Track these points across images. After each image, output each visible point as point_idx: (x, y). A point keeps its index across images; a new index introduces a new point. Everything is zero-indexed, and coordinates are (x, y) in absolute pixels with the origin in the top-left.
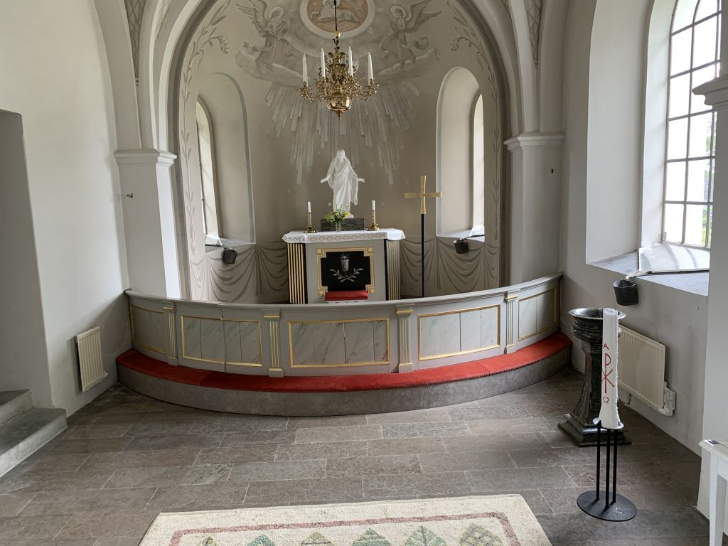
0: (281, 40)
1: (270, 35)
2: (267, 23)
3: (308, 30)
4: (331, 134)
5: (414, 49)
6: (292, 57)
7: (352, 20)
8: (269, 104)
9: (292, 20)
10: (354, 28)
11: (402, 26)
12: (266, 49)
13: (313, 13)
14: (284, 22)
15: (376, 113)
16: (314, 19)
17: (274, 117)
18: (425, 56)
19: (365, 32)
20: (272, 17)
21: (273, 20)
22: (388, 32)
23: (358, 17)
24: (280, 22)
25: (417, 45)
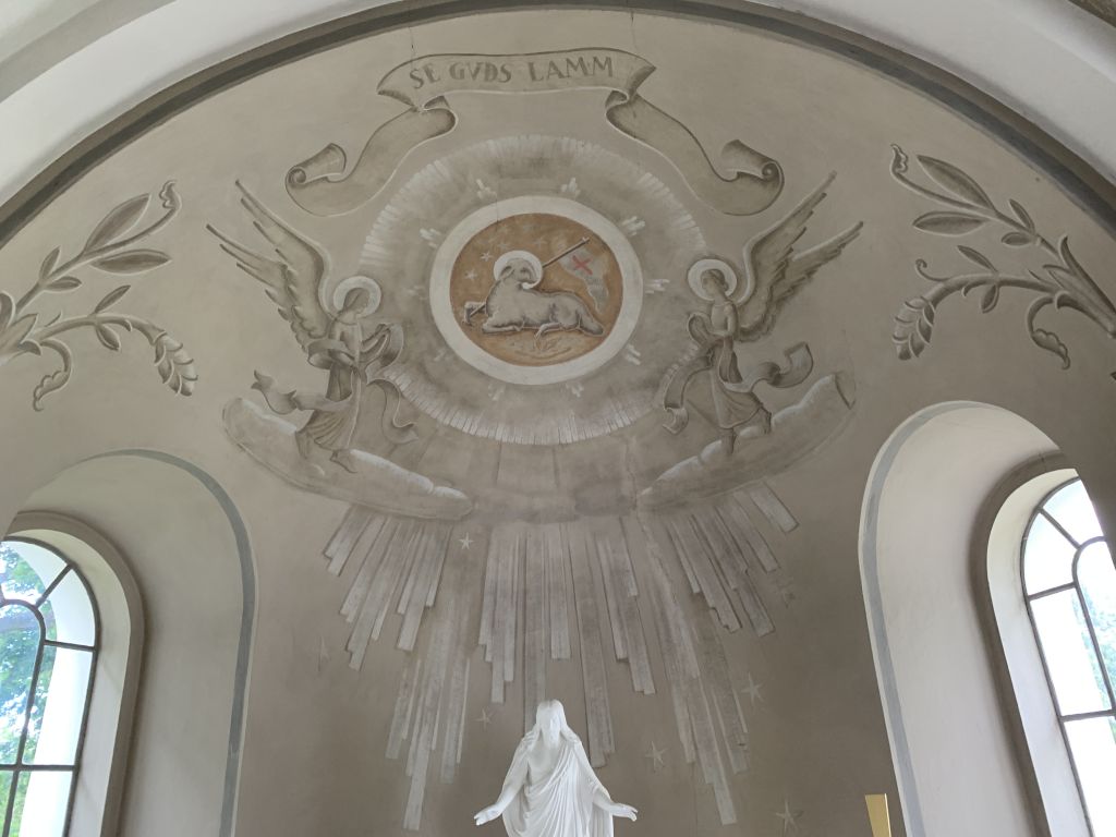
0: (377, 382)
1: (344, 366)
2: (330, 323)
3: (456, 359)
4: (524, 658)
5: (764, 391)
6: (412, 435)
7: (580, 328)
8: (335, 567)
9: (408, 325)
10: (586, 352)
11: (725, 326)
12: (331, 406)
13: (467, 305)
14: (382, 331)
15: (659, 593)
16: (472, 323)
17: (349, 609)
18: (802, 404)
19: (618, 360)
20: (346, 308)
21: (349, 316)
22: (684, 351)
23: (595, 315)
24: (371, 327)
25: (775, 376)
